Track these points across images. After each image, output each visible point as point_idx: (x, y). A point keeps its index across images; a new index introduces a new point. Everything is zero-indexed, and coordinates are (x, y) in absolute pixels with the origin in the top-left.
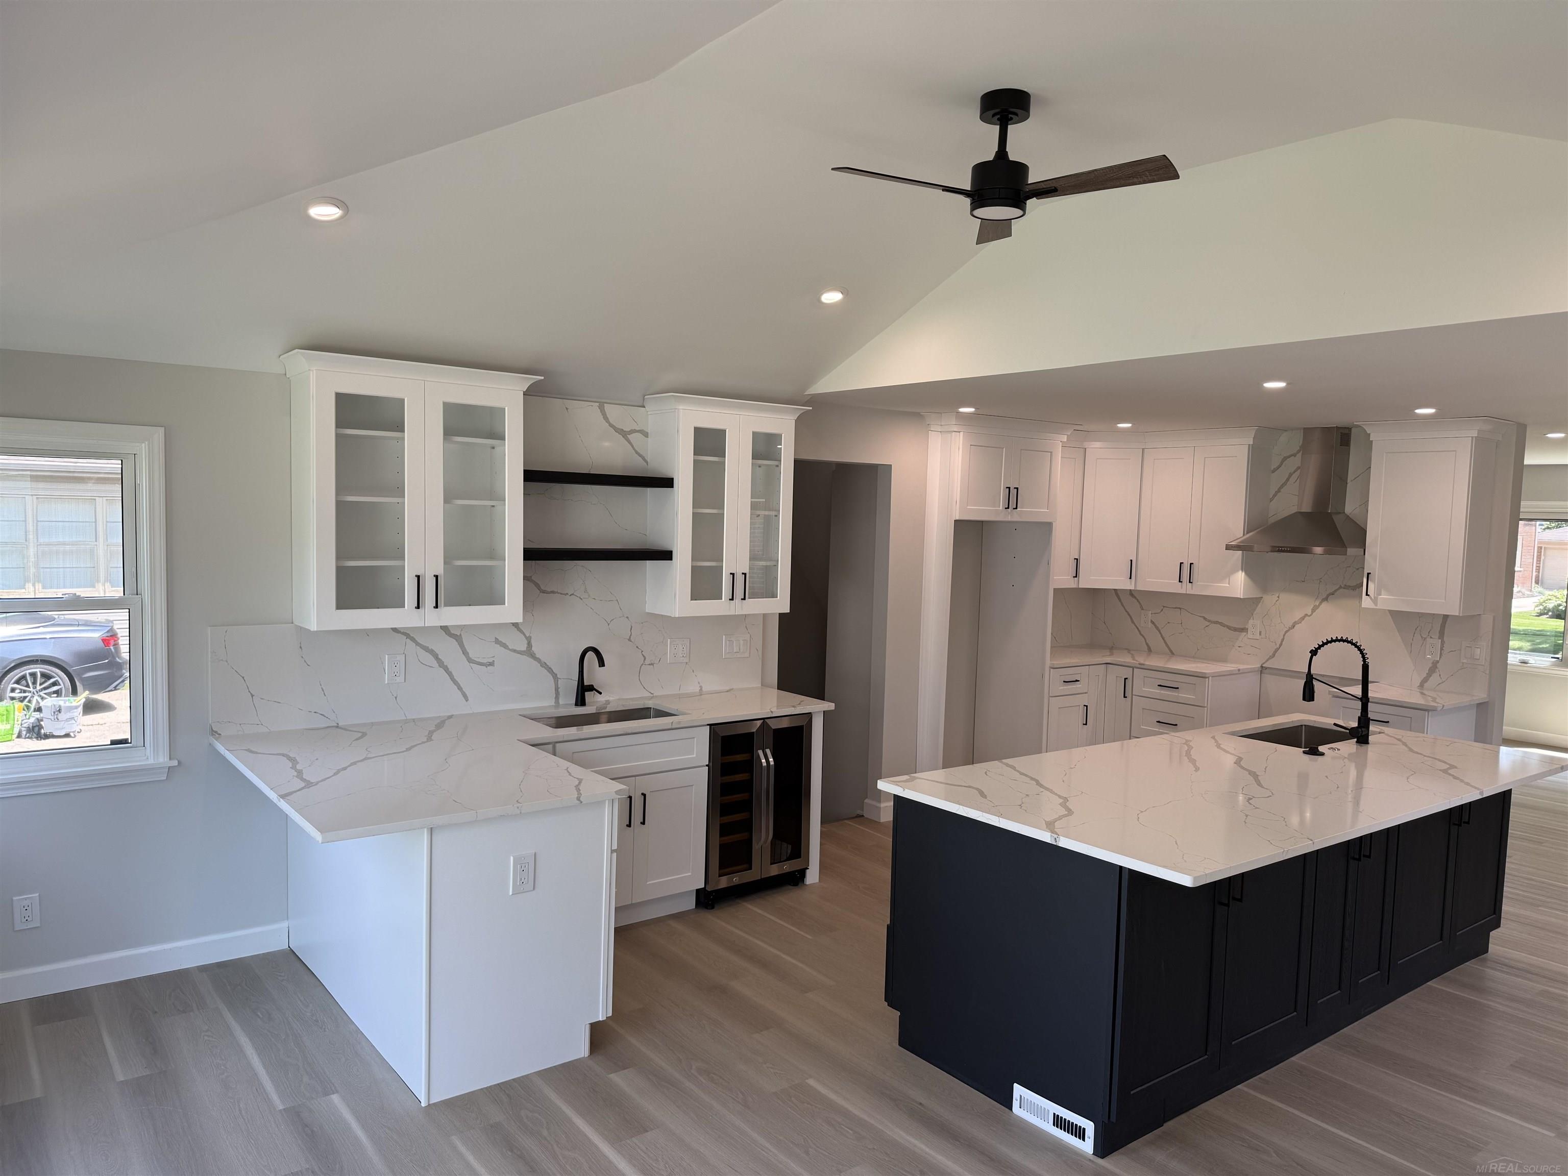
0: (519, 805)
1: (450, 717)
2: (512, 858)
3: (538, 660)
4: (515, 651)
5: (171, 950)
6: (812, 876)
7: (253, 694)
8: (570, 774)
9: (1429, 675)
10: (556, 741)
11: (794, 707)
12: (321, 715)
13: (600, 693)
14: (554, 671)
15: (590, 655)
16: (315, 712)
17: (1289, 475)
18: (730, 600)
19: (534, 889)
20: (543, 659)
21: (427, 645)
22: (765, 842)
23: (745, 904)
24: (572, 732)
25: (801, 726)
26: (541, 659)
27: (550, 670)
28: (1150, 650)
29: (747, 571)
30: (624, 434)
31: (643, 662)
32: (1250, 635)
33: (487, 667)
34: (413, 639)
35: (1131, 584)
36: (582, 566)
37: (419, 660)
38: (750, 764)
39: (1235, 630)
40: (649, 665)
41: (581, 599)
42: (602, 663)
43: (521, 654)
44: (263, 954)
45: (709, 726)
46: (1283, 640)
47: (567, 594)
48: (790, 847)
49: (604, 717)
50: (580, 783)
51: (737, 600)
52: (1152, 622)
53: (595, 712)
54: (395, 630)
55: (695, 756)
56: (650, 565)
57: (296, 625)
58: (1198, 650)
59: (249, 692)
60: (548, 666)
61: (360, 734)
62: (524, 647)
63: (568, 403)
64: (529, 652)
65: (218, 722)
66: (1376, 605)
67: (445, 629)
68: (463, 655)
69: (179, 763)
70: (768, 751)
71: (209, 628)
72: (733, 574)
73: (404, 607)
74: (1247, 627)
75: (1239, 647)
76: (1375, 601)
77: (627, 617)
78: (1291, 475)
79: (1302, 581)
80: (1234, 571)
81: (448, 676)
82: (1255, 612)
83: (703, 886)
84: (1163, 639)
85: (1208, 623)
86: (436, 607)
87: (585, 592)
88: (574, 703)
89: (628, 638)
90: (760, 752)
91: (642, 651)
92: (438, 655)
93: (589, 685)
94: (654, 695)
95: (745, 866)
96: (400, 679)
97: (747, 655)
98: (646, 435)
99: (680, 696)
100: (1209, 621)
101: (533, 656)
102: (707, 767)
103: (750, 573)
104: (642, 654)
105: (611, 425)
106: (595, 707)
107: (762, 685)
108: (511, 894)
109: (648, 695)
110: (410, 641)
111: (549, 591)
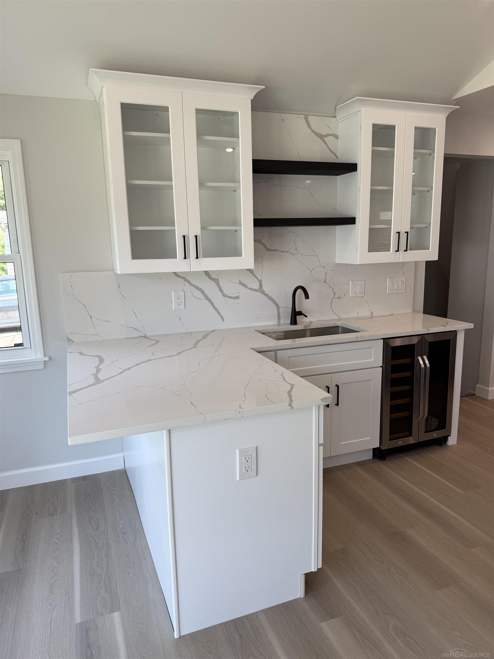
0: (241, 410)
1: (213, 331)
2: (238, 451)
3: (266, 295)
4: (251, 289)
5: (56, 468)
6: (452, 440)
7: (92, 316)
8: (284, 380)
10: (277, 349)
11: (444, 326)
12: (135, 329)
13: (306, 317)
14: (277, 302)
15: (300, 291)
16: (131, 328)
18: (396, 251)
19: (257, 475)
20: (270, 295)
21: (198, 286)
22: (422, 419)
23: (407, 458)
24: (288, 342)
25: (449, 340)
26: (269, 294)
27: (274, 302)
29: (408, 230)
30: (322, 137)
31: (333, 296)
33: (235, 300)
34: (189, 282)
36: (294, 232)
37: (193, 295)
38: (412, 365)
40: (338, 298)
41: (293, 255)
42: (307, 297)
43: (256, 291)
44: (110, 471)
45: (383, 340)
47: (284, 251)
48: (437, 420)
49: (308, 333)
50: (292, 389)
51: (401, 251)
53: (303, 329)
54: (175, 274)
55: (372, 360)
56: (339, 229)
57: (115, 272)
59: (89, 314)
60: (273, 299)
61: (156, 342)
62: (257, 287)
63: (285, 116)
64: (261, 290)
65: (71, 333)
67: (207, 273)
68: (220, 292)
69: (50, 358)
70: (425, 357)
71: (61, 274)
72: (399, 233)
73: (177, 258)
77: (323, 267)
81: (211, 305)
83: (379, 446)
86: (197, 258)
87: (295, 250)
88: (290, 322)
89: (324, 281)
90: (420, 358)
91: (333, 289)
92: (204, 292)
93: (299, 311)
94: (341, 318)
95: (407, 433)
96: (182, 307)
97: (403, 291)
98: (337, 137)
99: (357, 319)
101: (263, 292)
102: (381, 368)
103: (410, 232)
104: (333, 291)
105: (313, 131)
106: (303, 325)
107: (413, 311)
108: (238, 479)
109: (336, 317)
110: (187, 282)
111: (272, 249)
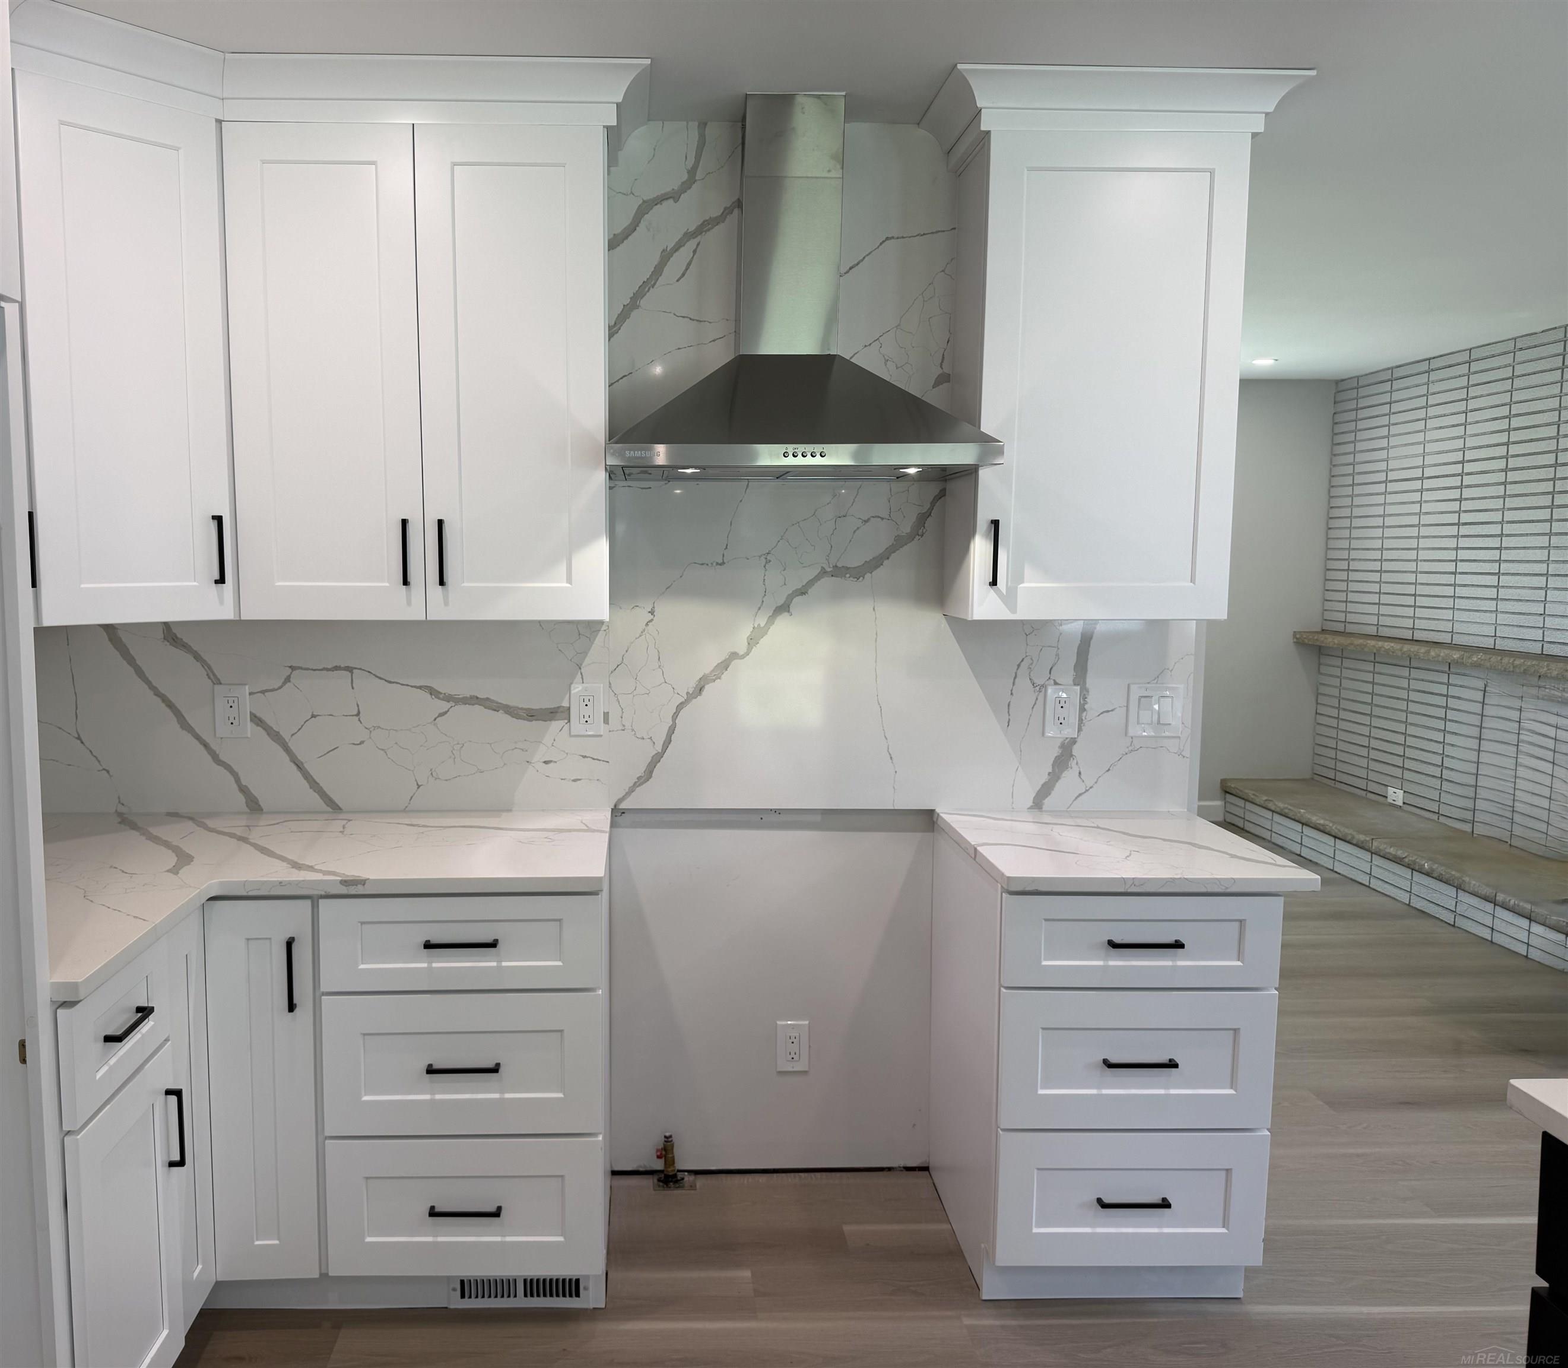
9: (1054, 777)
17: (662, 257)
28: (254, 806)
32: (577, 726)
35: (221, 601)
39: (532, 715)
46: (672, 730)
52: (256, 720)
58: (419, 786)
66: (1013, 608)
74: (565, 704)
75: (546, 762)
76: (1010, 599)
78: (666, 257)
79: (717, 564)
80: (578, 541)
82: (587, 661)
84: (299, 766)
85: (444, 706)
100: (448, 698)
